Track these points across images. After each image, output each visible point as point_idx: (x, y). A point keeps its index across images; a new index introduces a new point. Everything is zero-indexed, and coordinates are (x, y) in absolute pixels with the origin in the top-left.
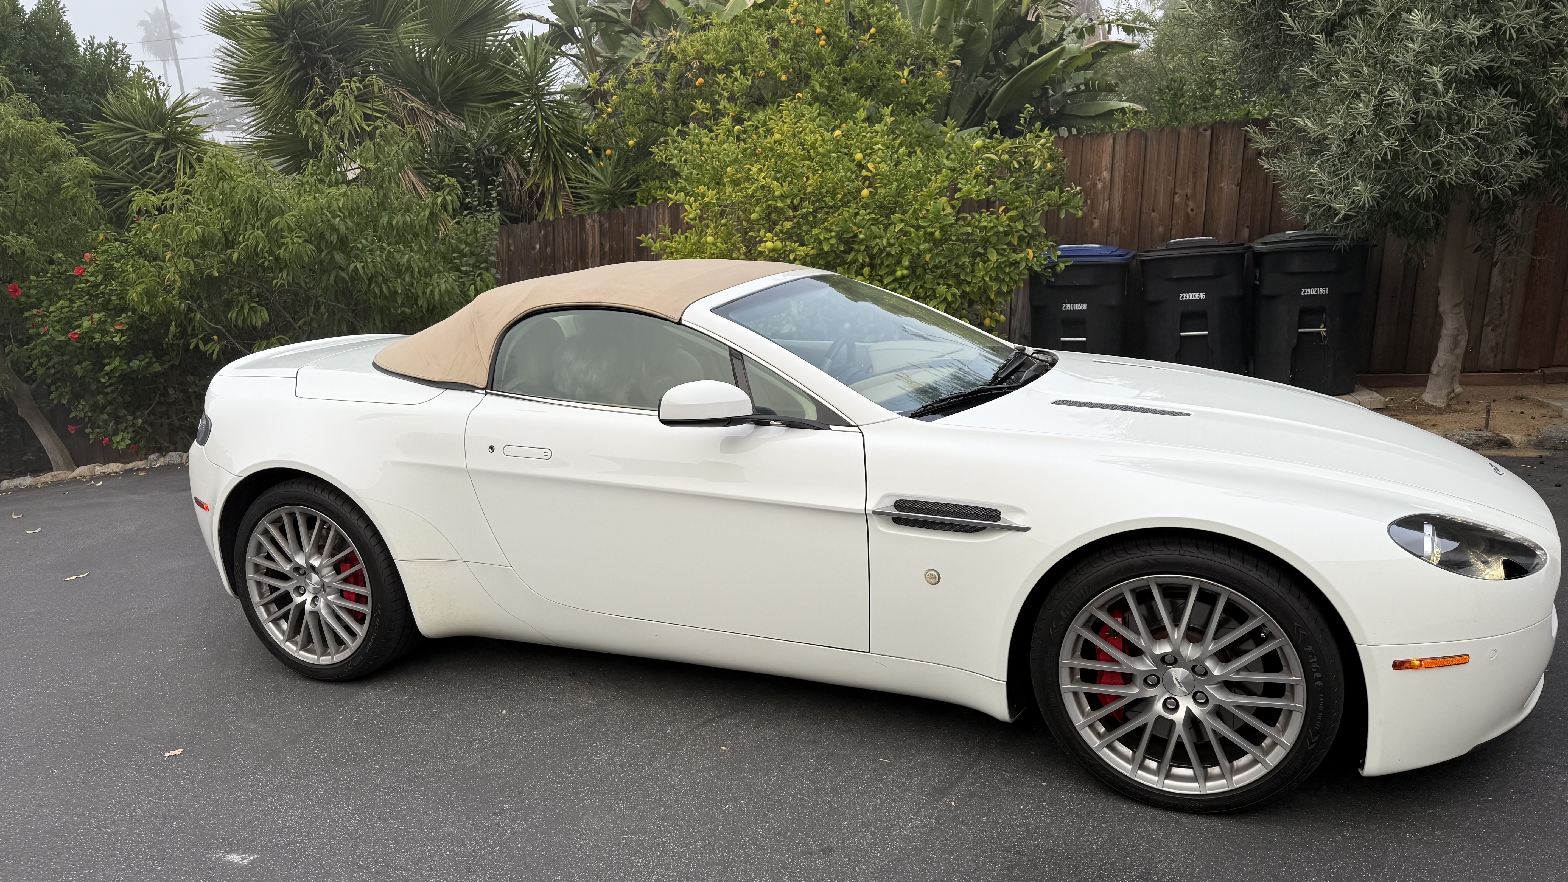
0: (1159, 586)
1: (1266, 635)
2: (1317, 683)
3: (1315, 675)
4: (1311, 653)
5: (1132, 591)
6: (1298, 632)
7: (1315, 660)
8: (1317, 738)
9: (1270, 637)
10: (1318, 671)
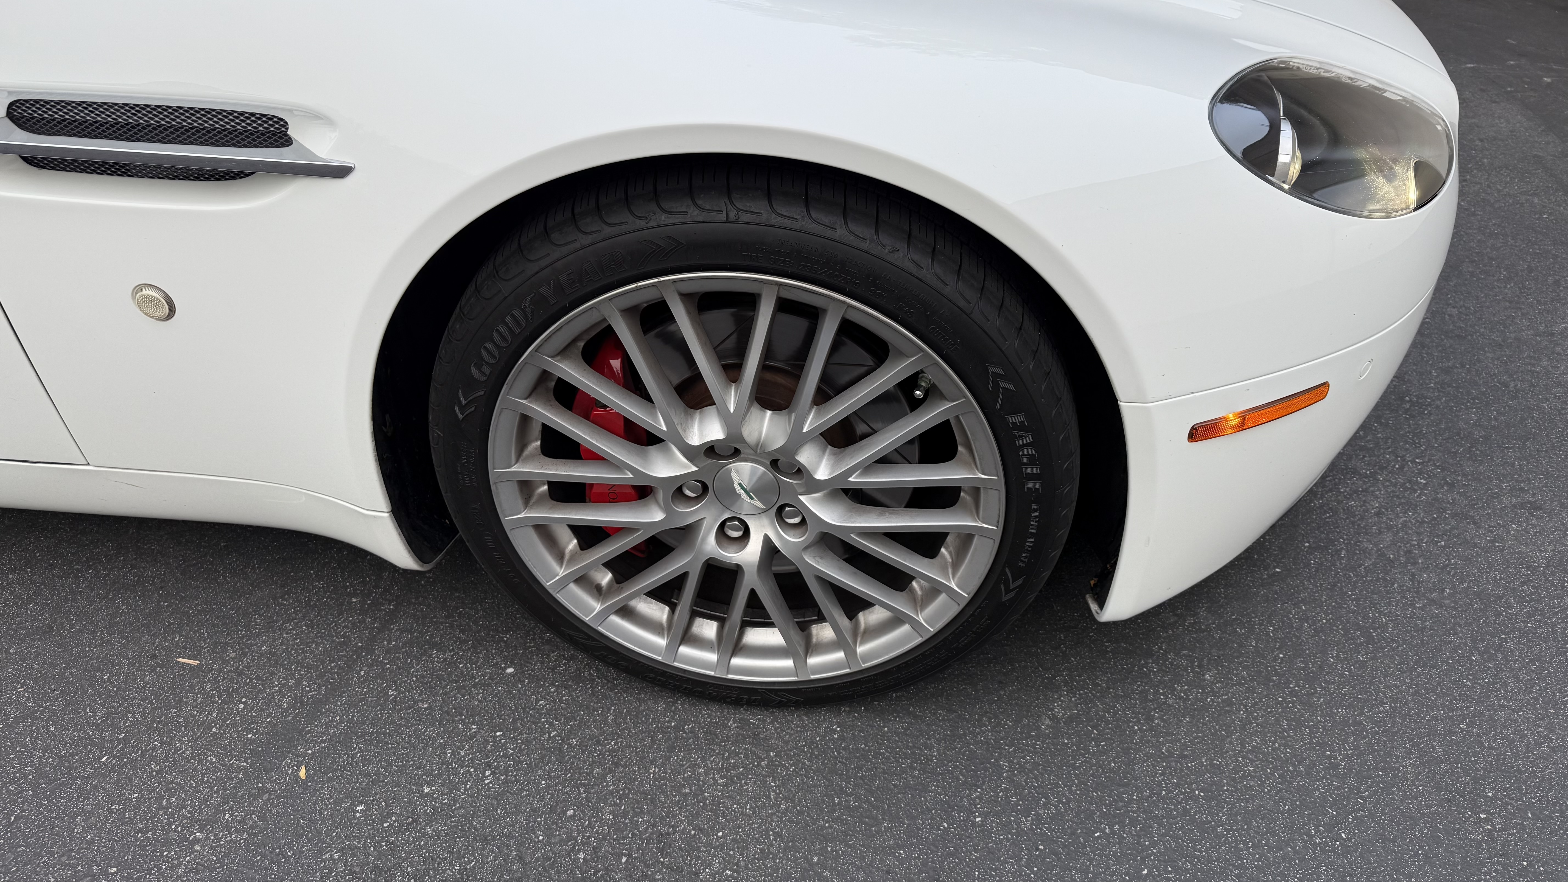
0: (686, 297)
1: (927, 394)
2: (1028, 485)
3: (1026, 470)
4: (1021, 427)
5: (628, 312)
6: (996, 385)
7: (1029, 439)
8: (1020, 582)
9: (933, 393)
10: (1033, 462)
